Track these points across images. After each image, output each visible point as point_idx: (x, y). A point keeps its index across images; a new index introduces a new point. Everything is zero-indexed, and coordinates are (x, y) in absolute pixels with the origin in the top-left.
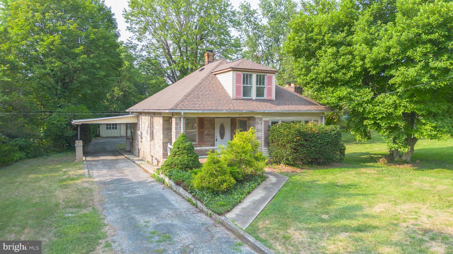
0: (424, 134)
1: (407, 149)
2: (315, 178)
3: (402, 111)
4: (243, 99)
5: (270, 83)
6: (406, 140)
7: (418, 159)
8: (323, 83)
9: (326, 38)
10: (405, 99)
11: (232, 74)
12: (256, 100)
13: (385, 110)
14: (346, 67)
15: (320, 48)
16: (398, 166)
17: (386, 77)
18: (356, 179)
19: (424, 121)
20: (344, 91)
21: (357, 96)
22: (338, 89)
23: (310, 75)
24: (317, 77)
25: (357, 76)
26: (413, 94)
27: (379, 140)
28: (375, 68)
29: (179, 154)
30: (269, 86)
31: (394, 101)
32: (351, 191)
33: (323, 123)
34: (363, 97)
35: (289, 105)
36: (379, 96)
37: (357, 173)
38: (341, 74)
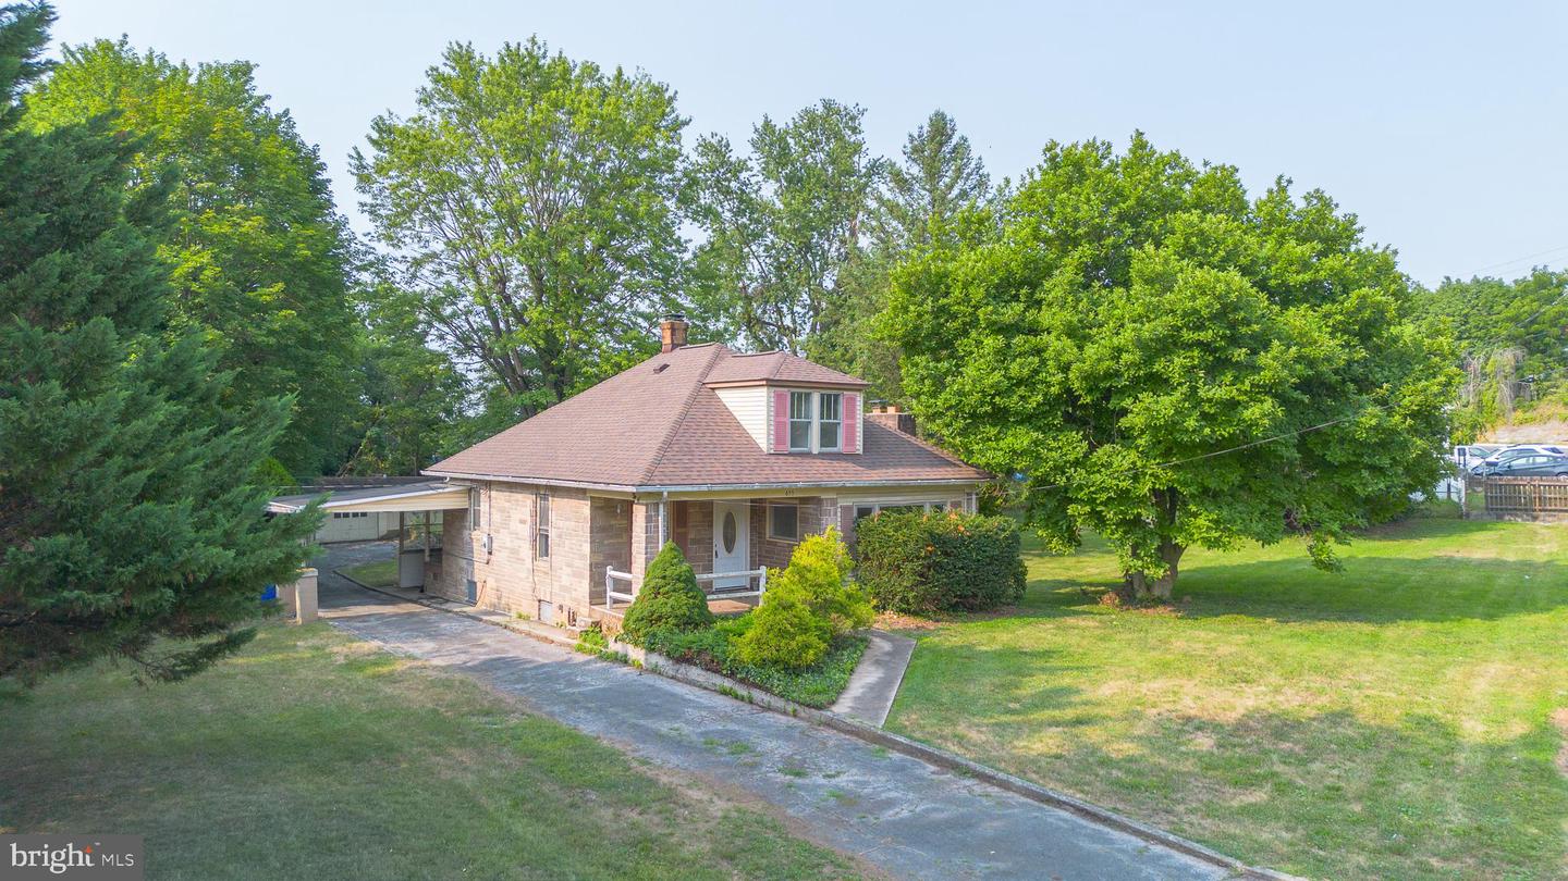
0: (1196, 537)
1: (1162, 570)
2: (973, 639)
3: (1150, 485)
4: (791, 454)
5: (851, 414)
6: (1159, 549)
7: (1186, 594)
8: (973, 415)
9: (981, 313)
10: (1155, 459)
11: (765, 394)
12: (822, 455)
13: (1114, 482)
14: (1028, 382)
15: (965, 333)
16: (1144, 611)
17: (1113, 411)
18: (1059, 639)
19: (1194, 509)
20: (1022, 438)
21: (1051, 450)
22: (1010, 433)
23: (943, 396)
24: (961, 401)
25: (1051, 404)
26: (1171, 449)
27: (1100, 548)
28: (1090, 391)
29: (667, 593)
30: (850, 422)
31: (1132, 463)
32: (1054, 663)
33: (974, 509)
34: (1064, 450)
35: (895, 466)
36: (1100, 451)
37: (1058, 628)
38: (1015, 398)
